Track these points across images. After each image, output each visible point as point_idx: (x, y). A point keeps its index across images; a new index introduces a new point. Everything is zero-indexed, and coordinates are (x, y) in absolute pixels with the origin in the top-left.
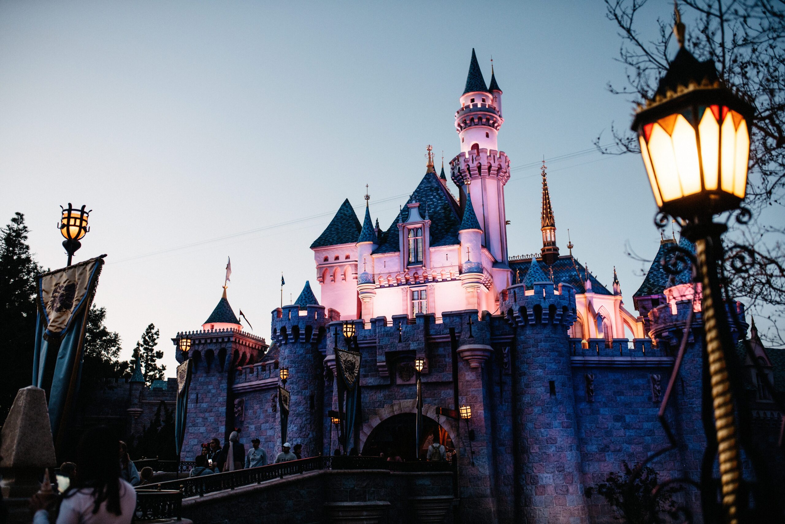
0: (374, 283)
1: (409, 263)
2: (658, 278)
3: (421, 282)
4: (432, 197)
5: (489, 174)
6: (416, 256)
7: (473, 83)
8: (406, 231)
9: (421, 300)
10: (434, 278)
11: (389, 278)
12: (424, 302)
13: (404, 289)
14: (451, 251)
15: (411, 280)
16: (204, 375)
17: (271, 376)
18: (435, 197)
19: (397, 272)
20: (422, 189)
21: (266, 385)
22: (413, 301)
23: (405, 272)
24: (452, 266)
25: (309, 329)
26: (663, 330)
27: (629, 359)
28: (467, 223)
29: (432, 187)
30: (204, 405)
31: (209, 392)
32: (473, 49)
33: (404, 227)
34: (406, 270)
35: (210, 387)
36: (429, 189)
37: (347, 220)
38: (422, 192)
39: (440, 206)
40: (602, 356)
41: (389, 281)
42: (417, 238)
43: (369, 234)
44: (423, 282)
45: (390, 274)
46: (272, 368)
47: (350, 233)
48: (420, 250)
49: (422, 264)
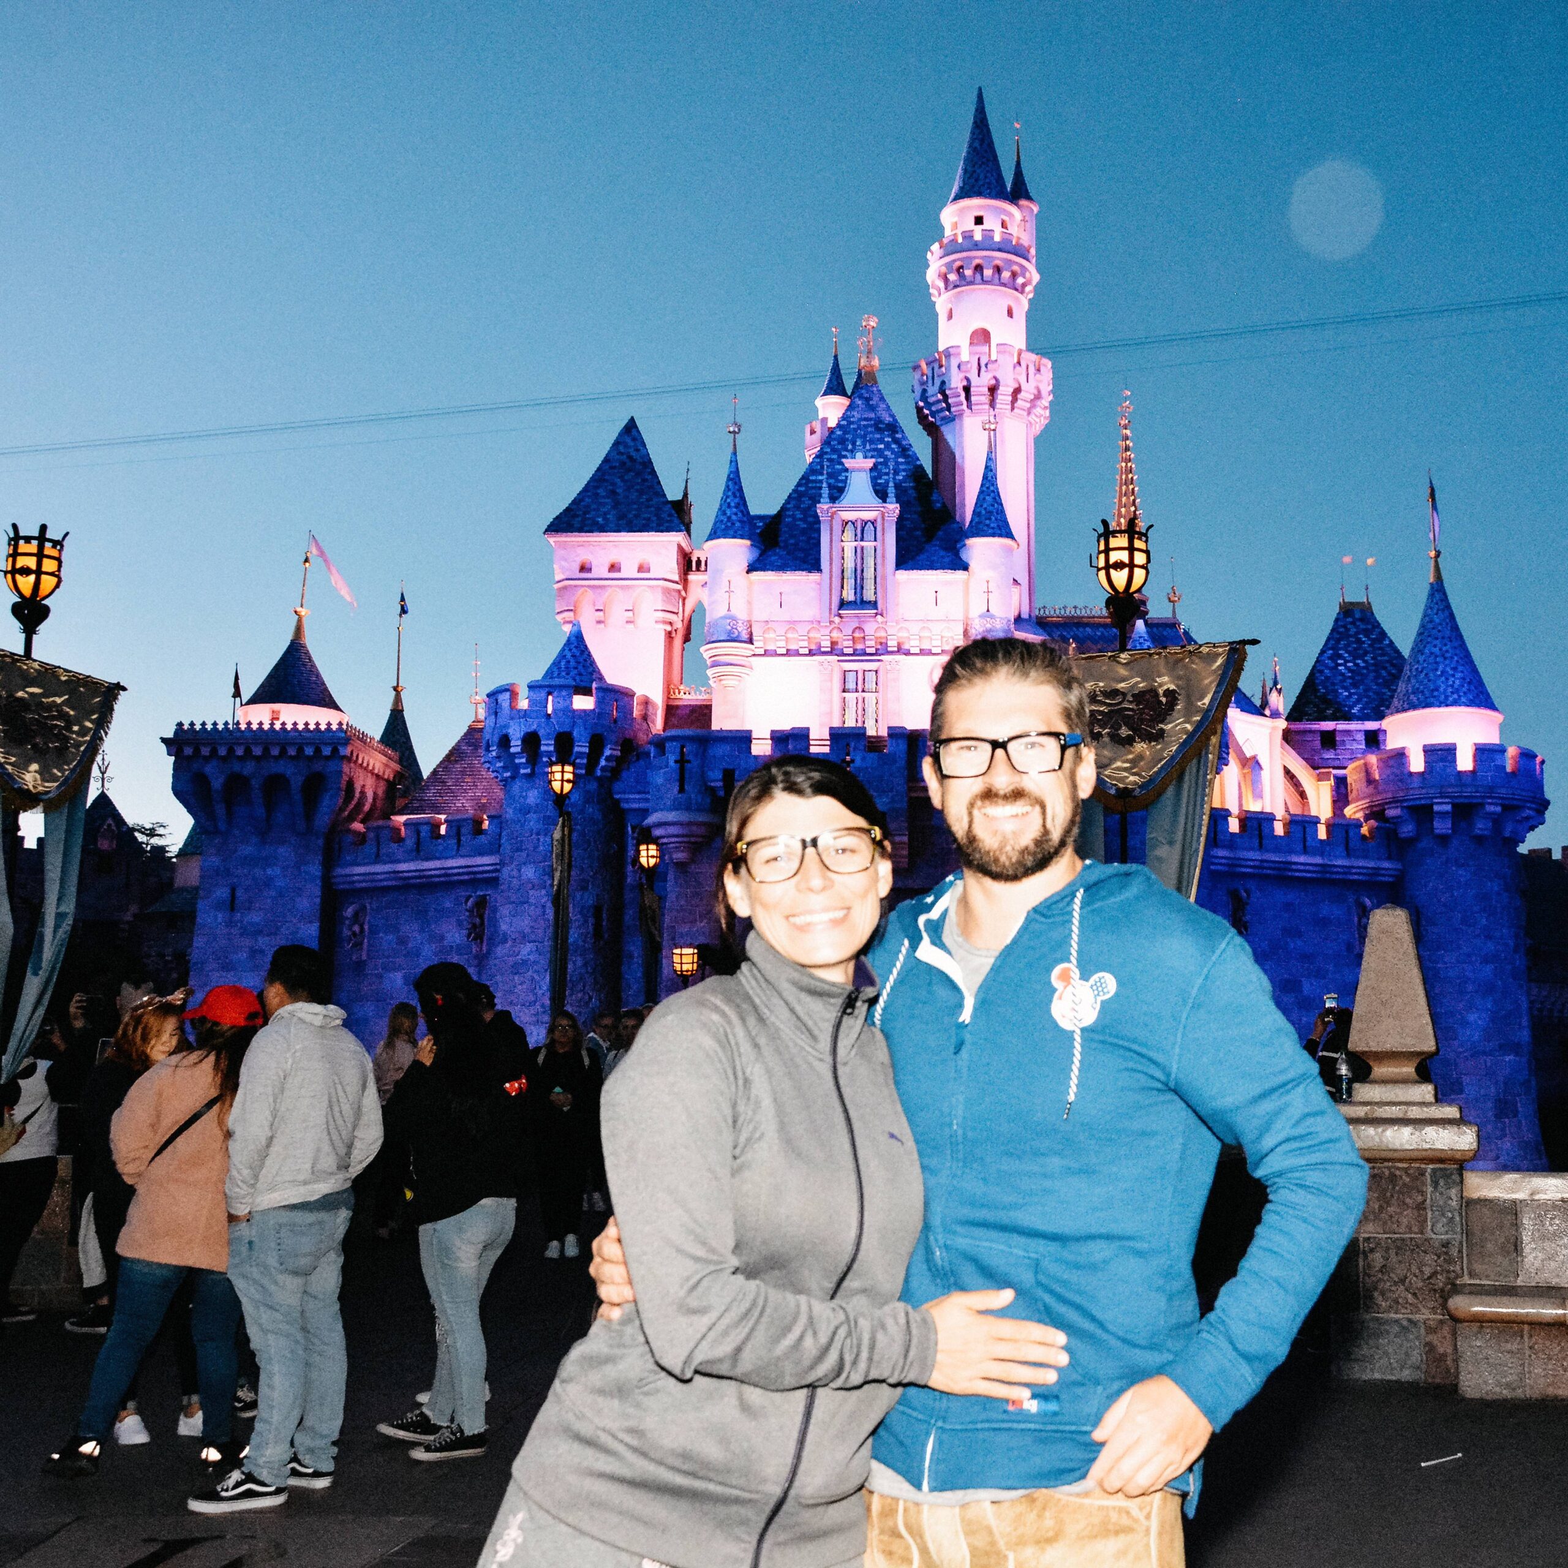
0: (750, 641)
1: (843, 604)
2: (1333, 684)
3: (868, 651)
4: (882, 446)
5: (1013, 409)
6: (859, 588)
7: (982, 176)
8: (837, 527)
9: (864, 694)
10: (899, 646)
11: (790, 635)
12: (870, 698)
13: (826, 665)
14: (947, 583)
15: (846, 643)
16: (254, 839)
17: (463, 851)
18: (888, 446)
19: (812, 622)
20: (853, 423)
21: (446, 873)
22: (845, 694)
23: (831, 622)
24: (947, 620)
25: (597, 743)
26: (1390, 803)
27: (1318, 860)
28: (987, 522)
29: (879, 421)
30: (255, 917)
31: (268, 883)
32: (980, 89)
33: (834, 513)
34: (837, 620)
35: (273, 871)
36: (871, 426)
37: (638, 474)
38: (855, 430)
39: (904, 470)
40: (1267, 851)
41: (787, 640)
42: (863, 544)
43: (740, 521)
44: (873, 650)
45: (792, 624)
46: (464, 831)
47: (648, 507)
48: (869, 573)
49: (876, 608)
